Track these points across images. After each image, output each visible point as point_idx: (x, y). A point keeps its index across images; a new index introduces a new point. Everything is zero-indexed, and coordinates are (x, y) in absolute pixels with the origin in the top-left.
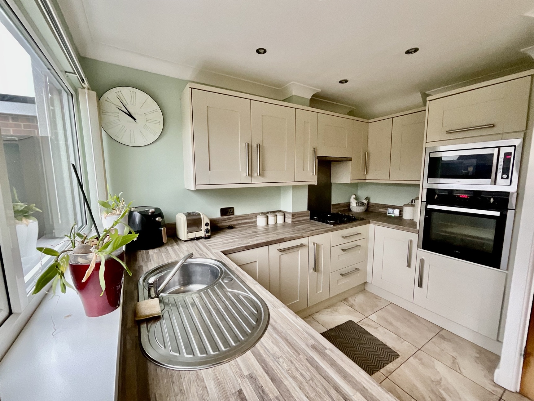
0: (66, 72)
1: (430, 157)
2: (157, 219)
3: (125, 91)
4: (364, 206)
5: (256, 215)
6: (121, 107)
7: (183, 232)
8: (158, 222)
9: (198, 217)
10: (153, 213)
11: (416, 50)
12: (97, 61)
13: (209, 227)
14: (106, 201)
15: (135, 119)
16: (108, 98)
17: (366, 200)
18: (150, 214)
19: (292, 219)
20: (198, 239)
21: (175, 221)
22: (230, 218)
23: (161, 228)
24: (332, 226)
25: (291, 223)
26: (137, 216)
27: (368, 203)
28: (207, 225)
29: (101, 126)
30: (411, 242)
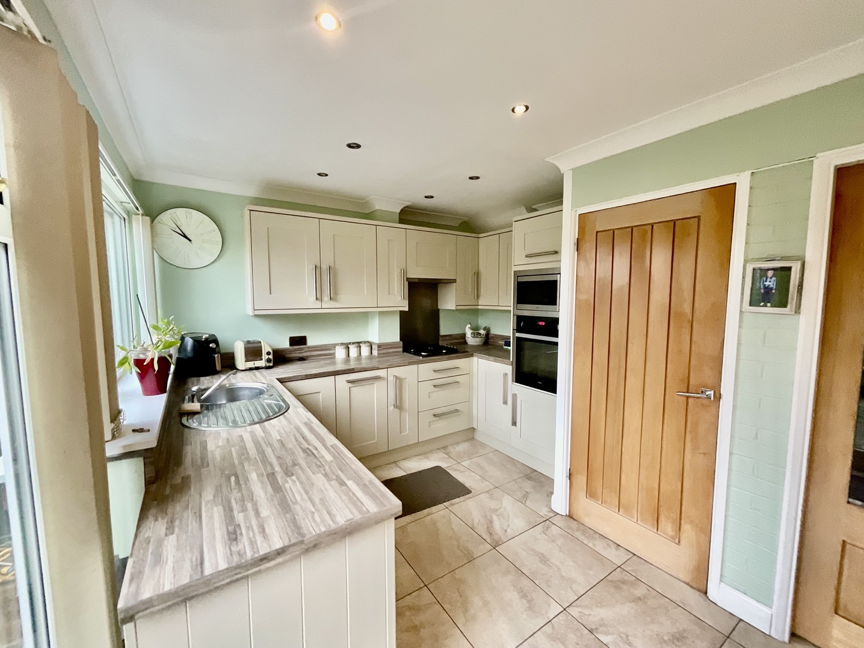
0: (121, 202)
1: (519, 281)
2: (211, 345)
3: (180, 212)
4: (481, 337)
5: (334, 346)
6: (175, 229)
7: (241, 361)
8: (212, 348)
9: (259, 345)
10: (206, 339)
11: (477, 178)
12: (153, 183)
13: (271, 357)
14: (157, 325)
15: (190, 240)
16: (161, 220)
17: (485, 330)
18: (203, 340)
19: (378, 350)
20: (257, 368)
21: (233, 349)
22: (302, 349)
23: (214, 355)
24: (421, 358)
25: (377, 355)
26: (189, 342)
27: (488, 335)
28: (268, 353)
29: (153, 248)
30: (506, 375)
